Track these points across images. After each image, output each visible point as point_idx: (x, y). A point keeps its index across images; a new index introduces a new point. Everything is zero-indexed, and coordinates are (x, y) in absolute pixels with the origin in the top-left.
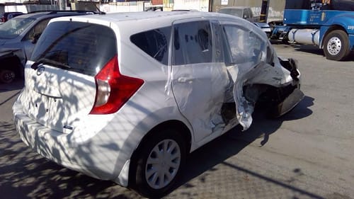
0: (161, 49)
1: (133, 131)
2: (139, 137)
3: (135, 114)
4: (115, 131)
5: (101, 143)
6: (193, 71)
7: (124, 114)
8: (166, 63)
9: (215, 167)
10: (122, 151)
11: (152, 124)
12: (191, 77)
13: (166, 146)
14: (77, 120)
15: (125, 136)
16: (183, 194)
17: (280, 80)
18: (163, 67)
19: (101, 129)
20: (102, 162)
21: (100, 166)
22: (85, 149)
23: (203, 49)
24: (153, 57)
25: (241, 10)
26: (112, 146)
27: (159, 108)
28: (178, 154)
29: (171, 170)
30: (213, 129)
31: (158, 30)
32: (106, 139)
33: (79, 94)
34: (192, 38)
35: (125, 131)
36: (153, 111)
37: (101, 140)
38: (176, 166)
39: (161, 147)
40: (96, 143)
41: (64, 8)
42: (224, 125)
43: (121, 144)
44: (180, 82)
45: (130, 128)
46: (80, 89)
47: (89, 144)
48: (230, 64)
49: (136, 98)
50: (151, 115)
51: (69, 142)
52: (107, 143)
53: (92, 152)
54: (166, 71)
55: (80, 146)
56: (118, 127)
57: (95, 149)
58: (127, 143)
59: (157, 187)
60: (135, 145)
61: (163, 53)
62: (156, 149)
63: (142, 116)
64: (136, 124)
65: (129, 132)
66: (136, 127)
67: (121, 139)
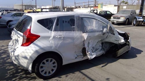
0: (50, 25)
1: (33, 53)
2: (36, 56)
3: (35, 47)
4: (27, 53)
5: (22, 56)
6: (64, 34)
7: (31, 47)
8: (52, 30)
9: (75, 72)
10: (29, 60)
11: (42, 52)
12: (63, 36)
13: (49, 61)
14: (18, 47)
15: (30, 55)
16: (56, 80)
17: (118, 41)
18: (50, 31)
19: (22, 51)
20: (22, 63)
21: (22, 64)
22: (17, 57)
23: (72, 26)
24: (46, 28)
25: (130, 11)
26: (26, 58)
27: (45, 46)
28: (56, 64)
29: (52, 70)
30: (76, 57)
31: (50, 18)
32: (24, 55)
33: (19, 39)
34: (66, 22)
35: (30, 53)
36: (42, 47)
37: (22, 55)
38: (55, 69)
39: (47, 61)
40: (20, 56)
41: (62, 10)
42: (83, 57)
43: (28, 57)
44: (56, 38)
45: (32, 52)
46: (19, 37)
47: (18, 56)
48: (85, 32)
49: (36, 42)
50: (41, 48)
51: (13, 55)
52: (24, 56)
53: (19, 59)
54: (51, 33)
55: (16, 56)
56: (28, 51)
57: (20, 58)
58: (31, 57)
59: (45, 75)
60: (34, 58)
61: (51, 27)
62: (45, 61)
63: (37, 48)
64: (35, 51)
65: (32, 54)
66: (35, 52)
67: (29, 56)
